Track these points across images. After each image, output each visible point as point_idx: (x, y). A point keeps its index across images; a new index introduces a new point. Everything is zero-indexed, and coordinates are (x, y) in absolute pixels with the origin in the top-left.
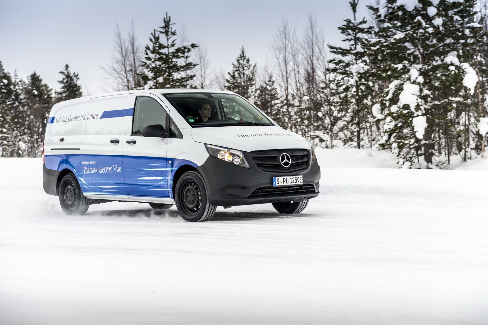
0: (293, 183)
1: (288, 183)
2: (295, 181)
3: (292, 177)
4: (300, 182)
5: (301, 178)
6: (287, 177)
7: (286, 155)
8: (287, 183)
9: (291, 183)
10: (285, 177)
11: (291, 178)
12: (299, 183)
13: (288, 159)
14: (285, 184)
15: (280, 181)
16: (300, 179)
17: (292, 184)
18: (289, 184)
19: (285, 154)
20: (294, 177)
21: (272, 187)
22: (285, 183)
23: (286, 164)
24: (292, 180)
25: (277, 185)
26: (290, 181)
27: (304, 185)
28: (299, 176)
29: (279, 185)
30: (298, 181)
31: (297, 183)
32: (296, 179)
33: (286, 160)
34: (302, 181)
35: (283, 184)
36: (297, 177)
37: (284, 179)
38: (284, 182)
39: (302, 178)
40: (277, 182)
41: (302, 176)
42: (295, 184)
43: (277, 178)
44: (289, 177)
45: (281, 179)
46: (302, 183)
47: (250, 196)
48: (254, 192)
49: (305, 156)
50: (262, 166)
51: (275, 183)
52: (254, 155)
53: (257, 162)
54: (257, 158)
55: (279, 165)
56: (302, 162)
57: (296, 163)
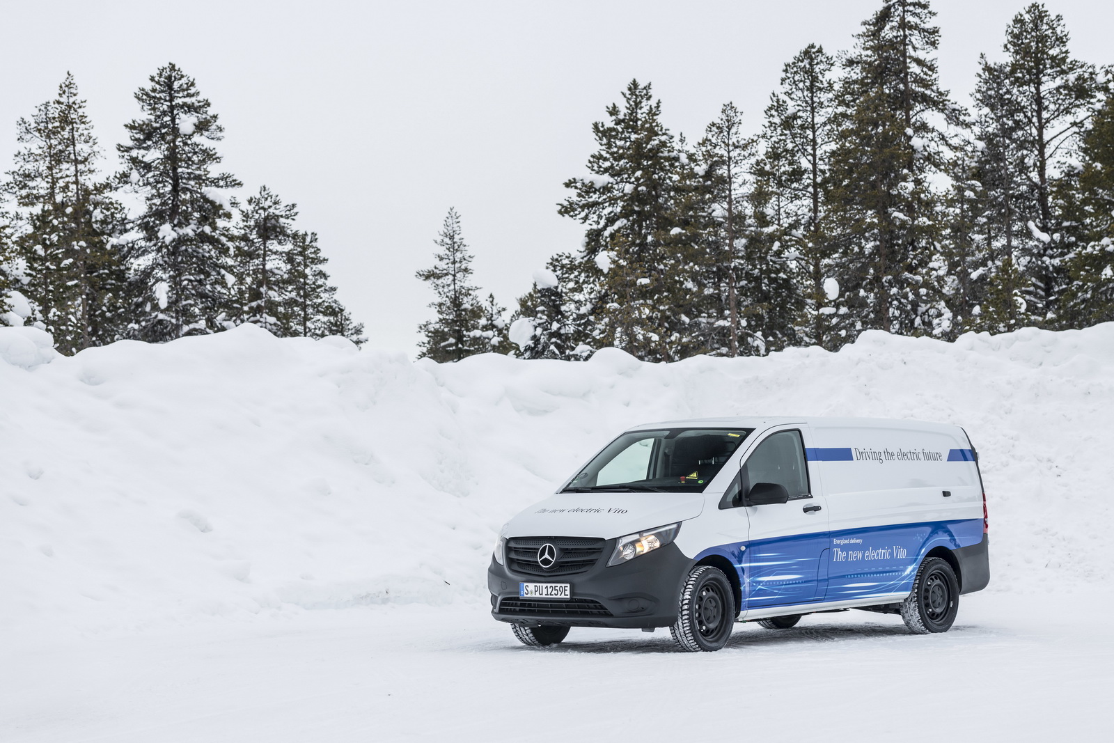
1: (542, 594)
2: (554, 592)
3: (549, 585)
5: (566, 588)
6: (541, 585)
7: (550, 548)
8: (540, 595)
9: (547, 595)
10: (538, 585)
11: (547, 587)
12: (563, 596)
13: (551, 553)
14: (538, 595)
15: (531, 590)
16: (565, 590)
17: (549, 596)
18: (544, 596)
19: (548, 544)
20: (553, 585)
21: (518, 599)
22: (537, 593)
23: (546, 562)
24: (550, 590)
25: (525, 596)
26: (545, 592)
27: (571, 600)
28: (563, 585)
29: (529, 596)
30: (559, 593)
31: (558, 596)
32: (558, 588)
33: (547, 556)
34: (568, 592)
35: (534, 596)
36: (559, 585)
37: (535, 586)
38: (536, 591)
39: (568, 589)
40: (525, 591)
41: (568, 585)
42: (554, 596)
43: (525, 584)
44: (544, 585)
45: (531, 586)
46: (569, 597)
47: (501, 611)
48: (502, 604)
49: (599, 551)
50: (519, 563)
51: (522, 593)
52: (512, 545)
53: (513, 556)
54: (516, 551)
55: (537, 562)
56: (584, 561)
57: (572, 562)
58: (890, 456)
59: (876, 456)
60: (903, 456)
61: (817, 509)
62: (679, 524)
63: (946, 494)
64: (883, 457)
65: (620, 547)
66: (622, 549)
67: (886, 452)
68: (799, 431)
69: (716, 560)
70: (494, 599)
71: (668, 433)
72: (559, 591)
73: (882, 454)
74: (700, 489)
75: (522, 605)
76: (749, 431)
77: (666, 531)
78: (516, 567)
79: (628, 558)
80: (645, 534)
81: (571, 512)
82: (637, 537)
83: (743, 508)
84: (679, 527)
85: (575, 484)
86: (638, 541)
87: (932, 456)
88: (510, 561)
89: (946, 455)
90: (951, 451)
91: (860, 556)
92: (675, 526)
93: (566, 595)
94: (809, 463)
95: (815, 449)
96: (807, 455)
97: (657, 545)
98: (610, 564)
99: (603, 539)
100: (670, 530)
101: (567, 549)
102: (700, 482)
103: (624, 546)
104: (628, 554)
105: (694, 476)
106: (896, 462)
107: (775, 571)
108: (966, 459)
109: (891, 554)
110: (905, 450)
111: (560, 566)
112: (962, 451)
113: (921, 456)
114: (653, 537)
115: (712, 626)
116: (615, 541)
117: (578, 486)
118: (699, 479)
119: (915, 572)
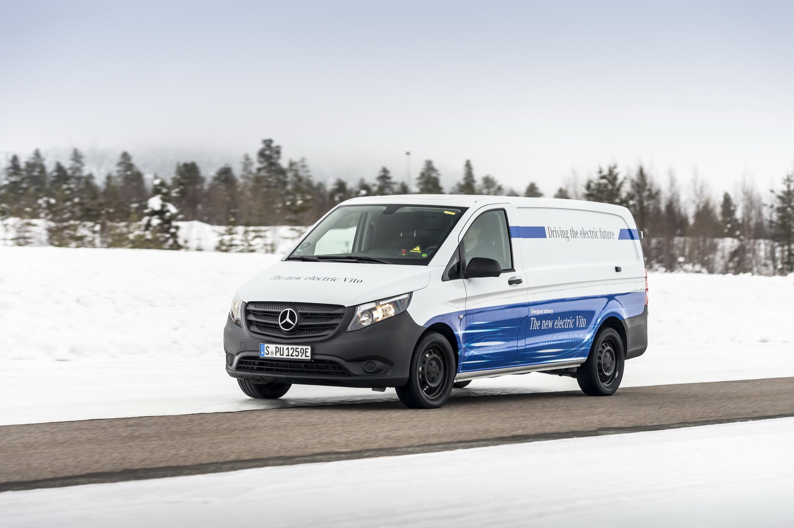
0: (291, 355)
1: (283, 355)
2: (295, 353)
3: (290, 347)
4: (306, 356)
5: (307, 350)
6: (282, 346)
7: (291, 313)
8: (281, 355)
9: (288, 355)
10: (279, 346)
11: (288, 348)
12: (304, 357)
13: (292, 317)
14: (278, 356)
15: (271, 351)
16: (306, 352)
17: (290, 357)
18: (285, 357)
19: (289, 309)
20: (295, 347)
21: (256, 358)
22: (278, 354)
23: (286, 325)
24: (291, 352)
25: (266, 356)
26: (286, 352)
28: (304, 347)
29: (269, 356)
30: (300, 354)
31: (299, 357)
32: (299, 350)
33: (288, 319)
34: (309, 354)
35: (274, 356)
36: (300, 347)
37: (276, 347)
38: (276, 352)
39: (309, 351)
40: (266, 351)
41: (309, 347)
42: (295, 357)
43: (266, 345)
44: (285, 347)
45: (272, 347)
46: (309, 358)
47: (238, 368)
48: (240, 362)
49: (338, 316)
50: (257, 324)
51: (262, 353)
52: (251, 308)
53: (252, 318)
54: (255, 313)
55: (278, 325)
56: (323, 325)
57: (311, 326)
58: (575, 234)
59: (563, 234)
60: (584, 234)
61: (519, 282)
62: (411, 293)
63: (617, 269)
64: (569, 235)
65: (358, 313)
66: (360, 315)
67: (572, 231)
68: (504, 211)
69: (440, 327)
70: (230, 357)
71: (384, 208)
72: (302, 352)
73: (569, 232)
74: (425, 262)
75: (260, 364)
76: (464, 210)
77: (400, 300)
78: (255, 329)
79: (365, 324)
80: (382, 303)
81: (308, 280)
82: (373, 305)
83: (461, 280)
84: (411, 297)
85: (299, 252)
86: (374, 309)
87: (606, 235)
88: (249, 323)
89: (617, 234)
90: (622, 230)
91: (551, 325)
92: (406, 296)
93: (307, 356)
94: (513, 239)
95: (517, 227)
96: (510, 232)
97: (392, 312)
98: (349, 329)
99: (342, 307)
100: (403, 299)
101: (306, 314)
102: (424, 255)
103: (363, 313)
104: (366, 321)
105: (417, 249)
106: (579, 240)
107: (485, 337)
108: (632, 238)
109: (574, 323)
110: (586, 229)
111: (299, 329)
112: (629, 230)
113: (598, 234)
114: (388, 305)
115: (433, 385)
116: (354, 308)
117: (302, 254)
118: (423, 252)
119: (592, 340)
